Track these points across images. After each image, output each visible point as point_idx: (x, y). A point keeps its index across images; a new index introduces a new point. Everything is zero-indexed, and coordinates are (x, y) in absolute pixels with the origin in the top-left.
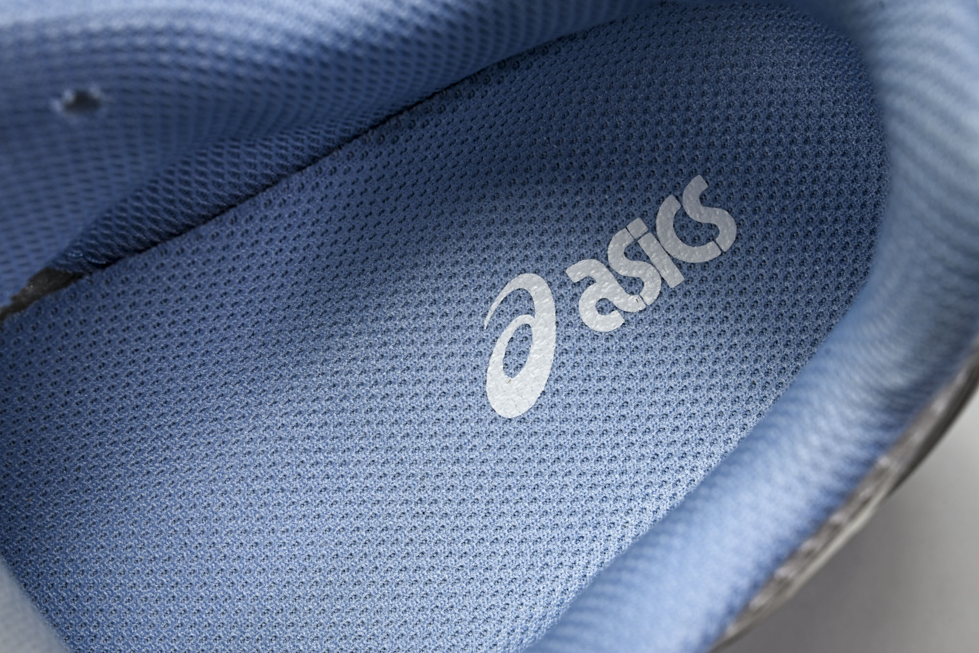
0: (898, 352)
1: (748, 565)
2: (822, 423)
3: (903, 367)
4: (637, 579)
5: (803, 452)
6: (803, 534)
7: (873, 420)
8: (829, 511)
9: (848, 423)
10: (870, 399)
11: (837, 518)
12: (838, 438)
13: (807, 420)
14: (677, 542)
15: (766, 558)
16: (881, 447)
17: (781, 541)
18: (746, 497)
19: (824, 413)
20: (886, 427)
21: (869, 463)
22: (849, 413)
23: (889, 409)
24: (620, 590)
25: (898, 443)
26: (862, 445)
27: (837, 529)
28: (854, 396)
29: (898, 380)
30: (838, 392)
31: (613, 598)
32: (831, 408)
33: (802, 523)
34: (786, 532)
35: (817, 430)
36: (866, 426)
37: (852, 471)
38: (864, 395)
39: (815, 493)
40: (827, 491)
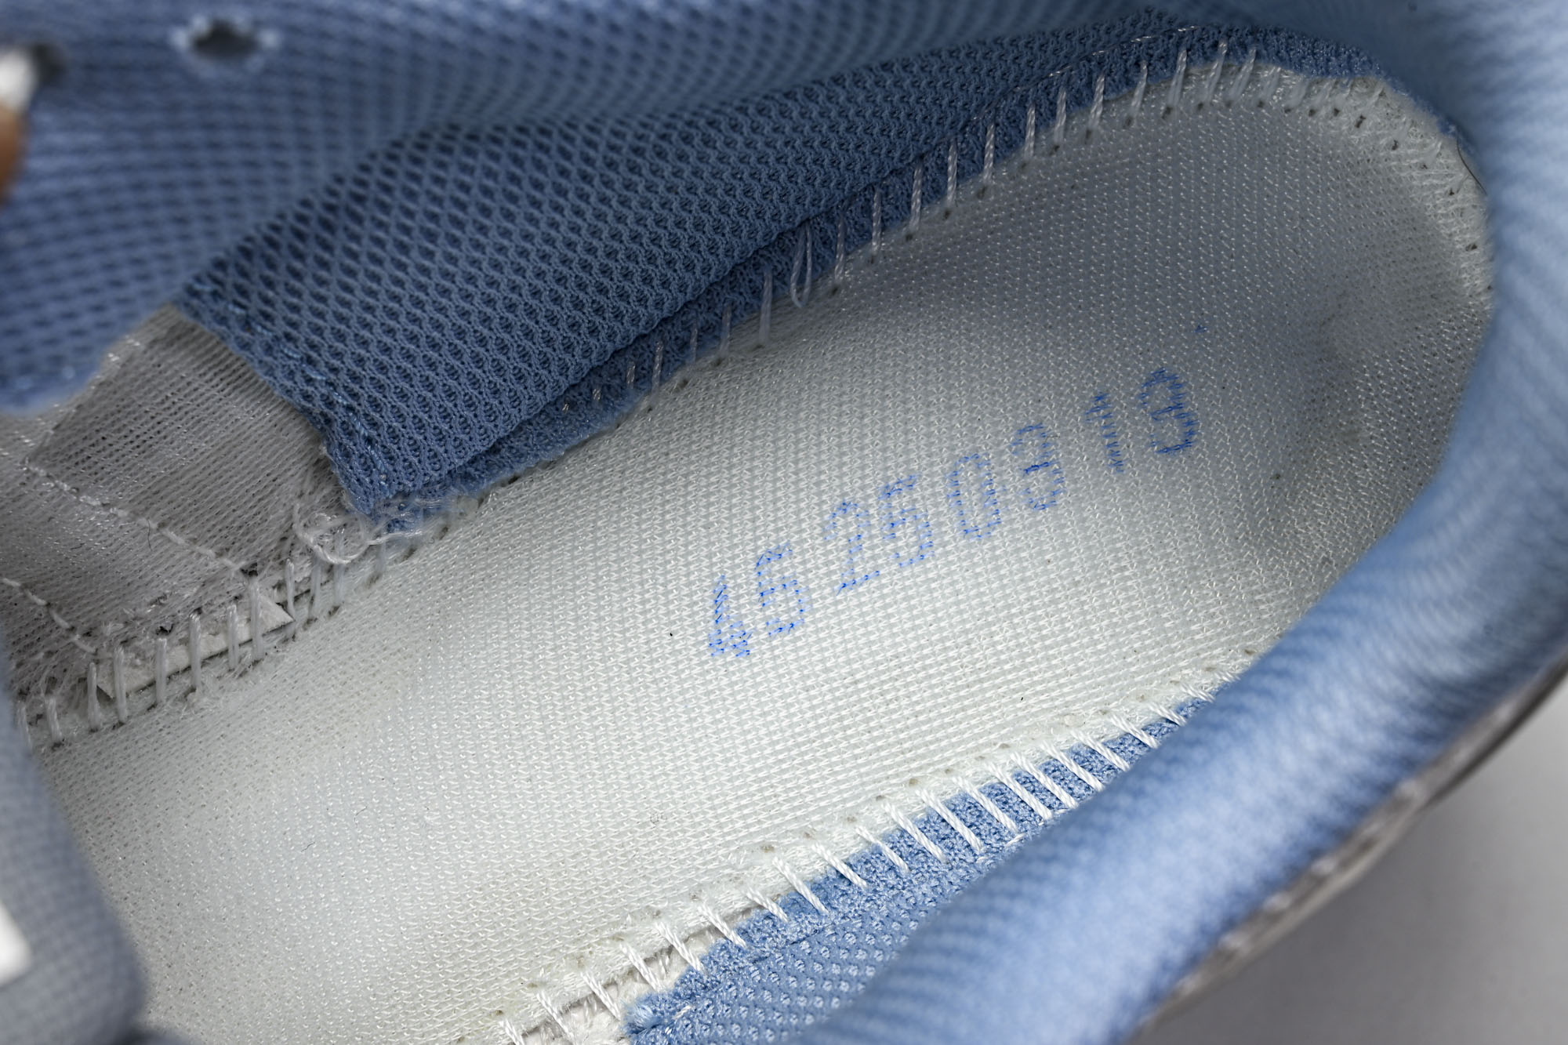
0: (1464, 624)
1: (1186, 926)
2: (1324, 716)
3: (1467, 647)
4: (1013, 932)
5: (1288, 759)
6: (1270, 886)
7: (1404, 722)
8: (1315, 854)
9: (1364, 722)
10: (1405, 690)
11: (1326, 865)
12: (1346, 744)
13: (1301, 709)
14: (1078, 878)
15: (1214, 919)
16: (1409, 765)
17: (1238, 894)
18: (1192, 819)
19: (1328, 701)
20: (1423, 737)
21: (1386, 789)
22: (1368, 706)
23: (1430, 710)
24: (984, 947)
25: (1436, 763)
26: (1382, 759)
27: (1320, 881)
28: (1380, 681)
29: (1452, 666)
30: (1355, 671)
31: (972, 958)
32: (1341, 696)
33: (1272, 868)
34: (1247, 880)
35: (1314, 726)
36: (1392, 730)
37: (1361, 796)
38: (1396, 683)
39: (1298, 824)
40: (1318, 824)
